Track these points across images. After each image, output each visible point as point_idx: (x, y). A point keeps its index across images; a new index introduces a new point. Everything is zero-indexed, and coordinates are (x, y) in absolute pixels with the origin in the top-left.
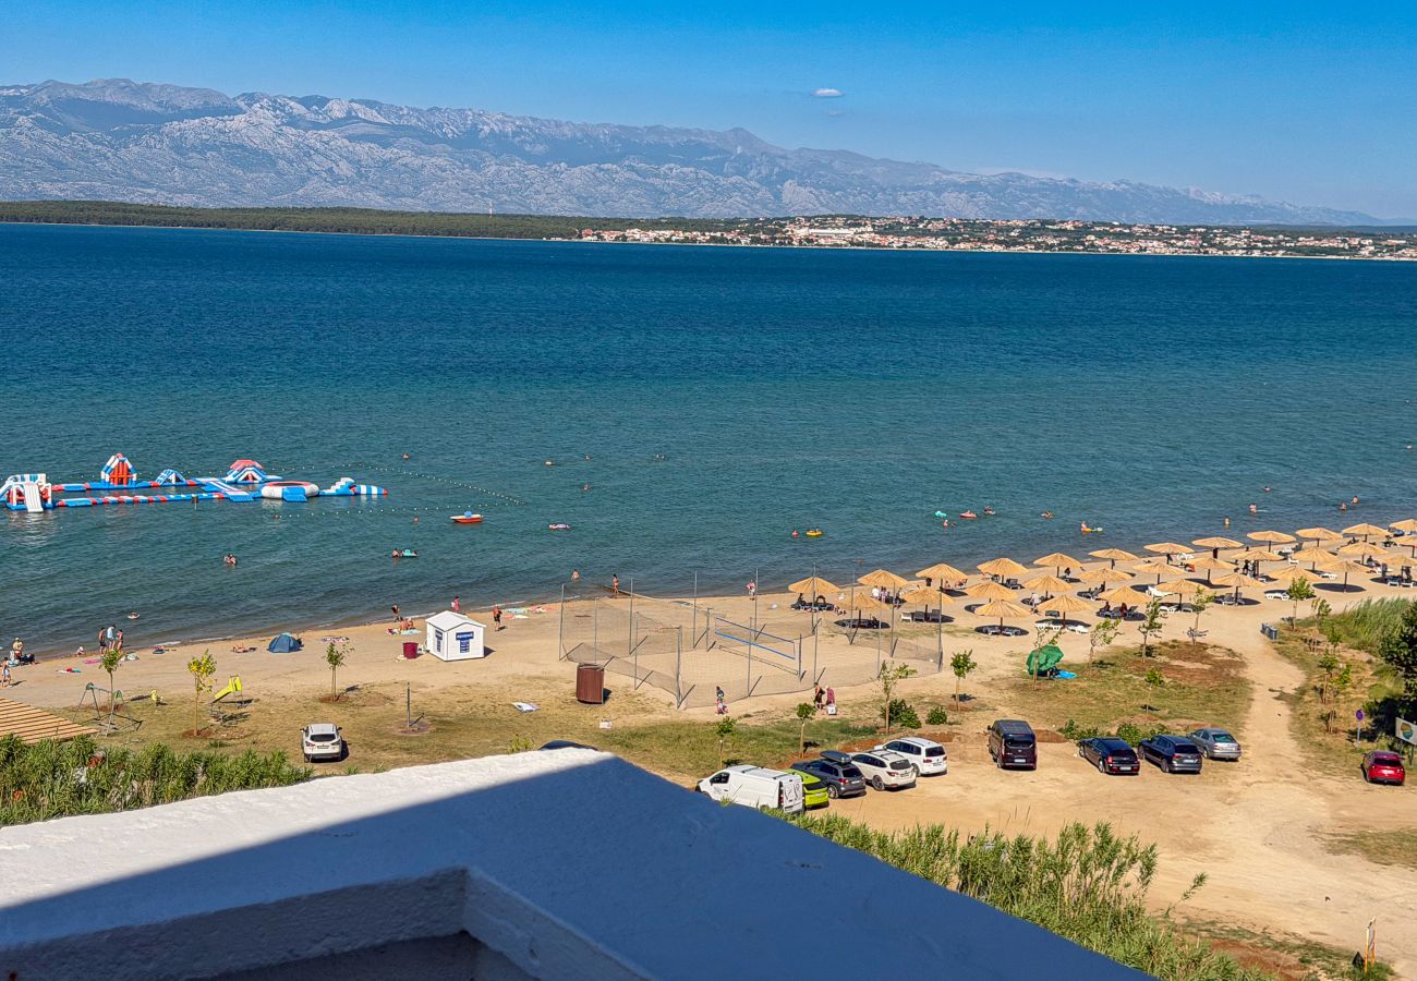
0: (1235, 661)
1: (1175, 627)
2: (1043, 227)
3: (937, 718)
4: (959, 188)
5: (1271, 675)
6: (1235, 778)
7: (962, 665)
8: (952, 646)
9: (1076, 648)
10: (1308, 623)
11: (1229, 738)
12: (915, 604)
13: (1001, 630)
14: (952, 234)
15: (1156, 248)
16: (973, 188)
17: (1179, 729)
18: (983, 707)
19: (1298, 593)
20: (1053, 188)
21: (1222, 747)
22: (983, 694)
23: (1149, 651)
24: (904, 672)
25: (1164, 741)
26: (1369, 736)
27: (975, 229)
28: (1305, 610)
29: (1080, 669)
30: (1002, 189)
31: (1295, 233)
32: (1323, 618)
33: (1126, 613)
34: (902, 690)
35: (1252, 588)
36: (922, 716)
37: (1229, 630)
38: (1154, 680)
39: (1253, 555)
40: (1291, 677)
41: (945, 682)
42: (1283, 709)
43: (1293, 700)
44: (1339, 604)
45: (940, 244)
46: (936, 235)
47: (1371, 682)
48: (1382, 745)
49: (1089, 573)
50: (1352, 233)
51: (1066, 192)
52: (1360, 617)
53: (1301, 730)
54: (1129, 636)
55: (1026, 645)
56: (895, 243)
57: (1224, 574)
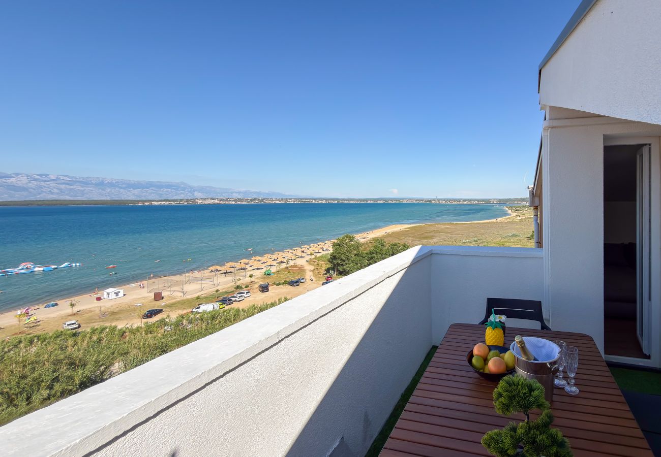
0: (302, 267)
1: (291, 263)
2: (255, 199)
3: (247, 287)
4: (237, 193)
5: (308, 267)
6: (305, 285)
7: (251, 276)
8: (249, 273)
9: (273, 270)
10: (313, 259)
11: (304, 279)
12: (239, 267)
13: (258, 269)
14: (236, 201)
15: (278, 202)
16: (239, 193)
17: (294, 279)
18: (256, 283)
19: (311, 254)
20: (255, 193)
21: (302, 281)
22: (256, 281)
23: (287, 268)
24: (240, 279)
25: (292, 282)
26: (326, 274)
27: (240, 200)
28: (313, 257)
29: (274, 273)
30: (245, 193)
31: (302, 199)
32: (316, 257)
33: (282, 262)
34: (239, 283)
35: (304, 255)
36: (243, 287)
37: (300, 262)
38: (289, 272)
39: (303, 250)
40: (312, 268)
41: (248, 280)
42: (311, 273)
43: (313, 271)
44: (318, 255)
45: (233, 203)
46: (232, 201)
47: (325, 265)
48: (328, 275)
49: (274, 257)
50: (310, 199)
51: (259, 193)
52: (322, 257)
53: (315, 275)
54: (283, 266)
55: (264, 270)
56: (223, 203)
57: (299, 253)
